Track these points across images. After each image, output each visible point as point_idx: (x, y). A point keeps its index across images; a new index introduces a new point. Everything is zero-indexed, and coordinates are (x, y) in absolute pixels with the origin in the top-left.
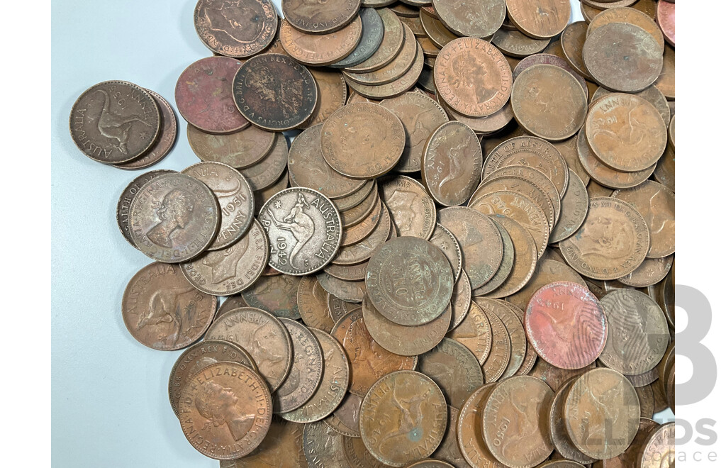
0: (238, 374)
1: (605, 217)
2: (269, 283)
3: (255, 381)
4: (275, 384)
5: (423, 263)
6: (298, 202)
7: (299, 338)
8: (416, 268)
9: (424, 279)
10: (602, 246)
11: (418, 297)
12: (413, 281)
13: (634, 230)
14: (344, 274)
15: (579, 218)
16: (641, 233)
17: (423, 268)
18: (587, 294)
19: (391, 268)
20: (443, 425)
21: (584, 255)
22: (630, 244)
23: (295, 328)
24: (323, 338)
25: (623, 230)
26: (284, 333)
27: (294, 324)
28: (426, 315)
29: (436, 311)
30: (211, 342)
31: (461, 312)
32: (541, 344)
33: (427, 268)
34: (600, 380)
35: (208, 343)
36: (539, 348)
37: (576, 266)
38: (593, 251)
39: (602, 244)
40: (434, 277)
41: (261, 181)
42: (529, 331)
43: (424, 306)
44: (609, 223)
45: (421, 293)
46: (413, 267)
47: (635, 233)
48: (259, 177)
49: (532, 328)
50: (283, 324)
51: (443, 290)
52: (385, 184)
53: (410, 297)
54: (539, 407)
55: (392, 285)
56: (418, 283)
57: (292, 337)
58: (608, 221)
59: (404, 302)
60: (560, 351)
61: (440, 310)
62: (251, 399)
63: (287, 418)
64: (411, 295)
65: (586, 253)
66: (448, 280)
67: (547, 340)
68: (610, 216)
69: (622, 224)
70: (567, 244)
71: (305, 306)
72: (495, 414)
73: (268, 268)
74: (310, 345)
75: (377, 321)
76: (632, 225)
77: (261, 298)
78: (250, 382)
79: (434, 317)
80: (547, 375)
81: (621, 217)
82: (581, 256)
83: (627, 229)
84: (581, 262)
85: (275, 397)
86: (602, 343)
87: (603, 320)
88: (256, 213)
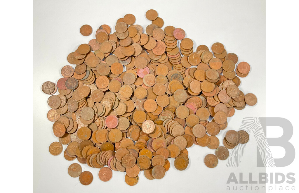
0: (62, 125)
2: (68, 113)
3: (64, 127)
4: (67, 127)
11: (88, 116)
14: (78, 112)
15: (117, 105)
18: (116, 117)
25: (123, 107)
26: (68, 120)
29: (91, 118)
30: (58, 121)
31: (96, 118)
32: (107, 124)
37: (116, 113)
38: (119, 111)
39: (120, 109)
40: (91, 113)
43: (89, 118)
44: (121, 106)
49: (106, 122)
52: (87, 98)
57: (70, 121)
63: (68, 132)
66: (94, 114)
70: (115, 109)
71: (73, 117)
72: (98, 134)
73: (68, 111)
74: (72, 122)
75: (82, 119)
77: (67, 115)
80: (109, 129)
82: (117, 111)
85: (66, 129)
86: (117, 125)
87: (118, 121)
88: (67, 102)
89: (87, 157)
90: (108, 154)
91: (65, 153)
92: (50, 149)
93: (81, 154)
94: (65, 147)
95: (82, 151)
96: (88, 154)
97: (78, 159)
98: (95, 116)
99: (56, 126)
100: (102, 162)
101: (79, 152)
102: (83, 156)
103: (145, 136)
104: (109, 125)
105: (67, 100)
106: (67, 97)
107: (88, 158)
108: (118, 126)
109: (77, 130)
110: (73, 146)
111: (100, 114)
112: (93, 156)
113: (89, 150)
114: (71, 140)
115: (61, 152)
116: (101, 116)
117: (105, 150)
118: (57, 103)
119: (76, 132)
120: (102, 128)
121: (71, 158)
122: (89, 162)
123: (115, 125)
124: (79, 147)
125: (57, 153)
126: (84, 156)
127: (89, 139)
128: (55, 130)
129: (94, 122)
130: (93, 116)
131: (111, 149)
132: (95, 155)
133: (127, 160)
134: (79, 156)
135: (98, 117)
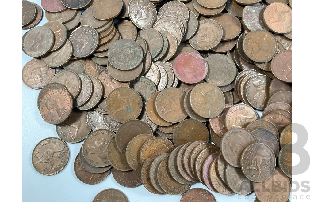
0: (60, 92)
1: (206, 27)
2: (74, 63)
3: (66, 94)
4: (74, 95)
5: (130, 48)
6: (83, 31)
7: (84, 79)
8: (128, 50)
9: (131, 54)
10: (205, 38)
11: (128, 60)
12: (126, 55)
13: (216, 29)
14: (101, 55)
15: (195, 28)
16: (219, 30)
17: (131, 50)
18: (199, 56)
19: (118, 50)
20: (141, 107)
21: (199, 43)
22: (215, 35)
23: (82, 76)
24: (93, 78)
25: (213, 30)
26: (77, 77)
27: (82, 74)
28: (132, 66)
29: (136, 65)
30: (52, 83)
31: (147, 66)
32: (180, 75)
33: (132, 49)
34: (205, 87)
35: (50, 84)
36: (178, 76)
37: (195, 48)
38: (201, 41)
39: (205, 37)
40: (135, 53)
41: (70, 27)
42: (175, 71)
43: (131, 63)
44: (207, 29)
45: (130, 58)
46: (126, 49)
47: (217, 30)
48: (70, 25)
49: (176, 70)
50: (78, 75)
51: (139, 57)
52: (118, 24)
53: (125, 60)
54: (180, 99)
55: (118, 56)
56: (129, 55)
57: (81, 79)
58: (207, 28)
59: (123, 62)
60: (188, 77)
61: (137, 64)
62: (65, 100)
63: (80, 109)
64: (125, 59)
65: (199, 42)
66: (141, 53)
67: (182, 73)
68: (208, 26)
69: (212, 28)
70: (192, 40)
71: (88, 69)
72: (160, 101)
73: (73, 56)
74: (88, 81)
75: (113, 70)
76: (216, 27)
77: (71, 68)
78: (64, 95)
79: (135, 67)
80: (185, 89)
81: (212, 26)
82: (197, 44)
83: (214, 29)
84: (197, 45)
85: (74, 101)
86: (206, 73)
87: (206, 65)
88: (68, 37)
89: (140, 165)
90: (197, 149)
91: (77, 166)
92: (35, 159)
93: (124, 161)
94: (74, 149)
95: (124, 152)
96: (143, 156)
97: (115, 177)
98: (144, 61)
99: (45, 96)
100: (184, 175)
101: (116, 155)
102: (130, 166)
103: (283, 92)
104: (185, 75)
105: (69, 32)
106: (68, 26)
107: (143, 171)
108: (207, 77)
109: (103, 99)
110: (96, 143)
111: (158, 53)
112: (157, 160)
113: (145, 147)
114: (89, 129)
115: (66, 163)
116: (158, 58)
117: (184, 142)
118: (45, 42)
119: (101, 105)
120: (169, 86)
121: (96, 176)
122: (148, 179)
123: (201, 74)
124: (114, 143)
125: (55, 167)
126: (132, 163)
127: (140, 117)
128: (45, 108)
129: (145, 75)
130: (140, 60)
131: (202, 138)
132: (162, 156)
133: (253, 162)
134: (118, 166)
135: (153, 61)
